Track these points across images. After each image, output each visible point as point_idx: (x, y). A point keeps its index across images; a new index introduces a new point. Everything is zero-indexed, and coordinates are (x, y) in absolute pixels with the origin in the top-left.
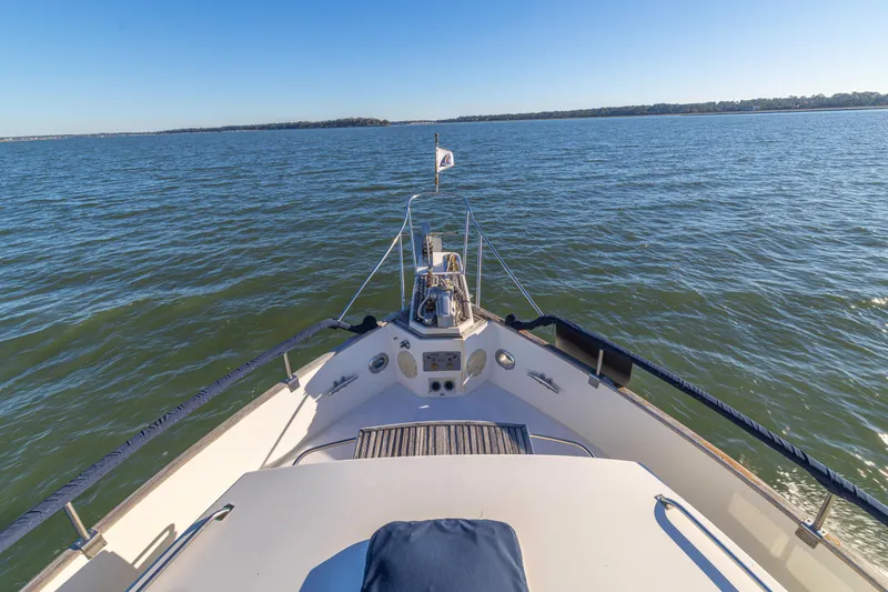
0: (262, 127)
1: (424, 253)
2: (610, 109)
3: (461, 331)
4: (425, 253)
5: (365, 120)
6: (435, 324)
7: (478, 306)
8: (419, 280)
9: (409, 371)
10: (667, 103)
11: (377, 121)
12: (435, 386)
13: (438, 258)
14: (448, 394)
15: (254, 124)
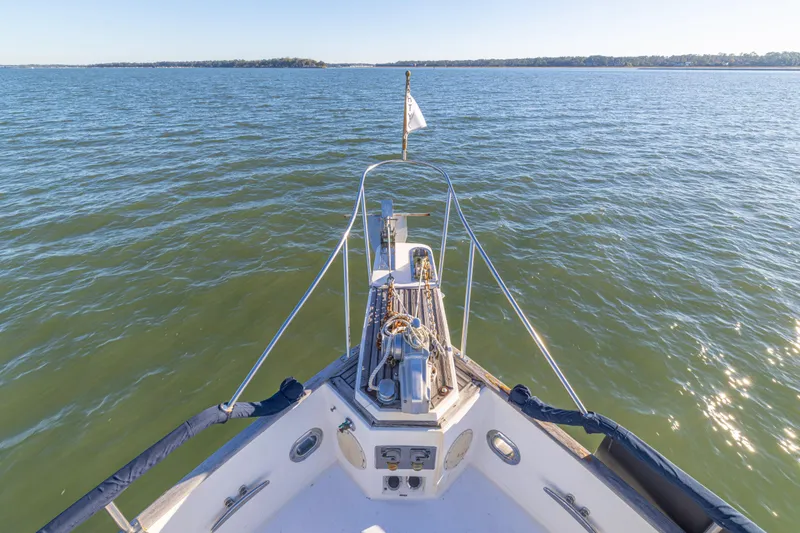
0: (198, 65)
1: (384, 245)
2: (546, 59)
3: (438, 417)
4: (384, 242)
5: (301, 61)
6: (396, 404)
7: (462, 353)
8: (375, 295)
9: (354, 454)
10: (603, 55)
11: (313, 62)
12: (393, 482)
13: (403, 252)
14: (413, 495)
15: (189, 61)
